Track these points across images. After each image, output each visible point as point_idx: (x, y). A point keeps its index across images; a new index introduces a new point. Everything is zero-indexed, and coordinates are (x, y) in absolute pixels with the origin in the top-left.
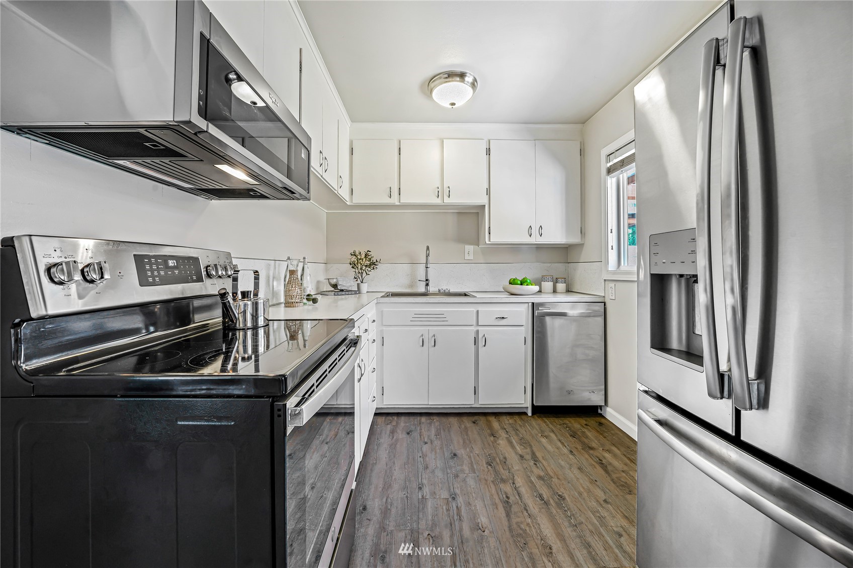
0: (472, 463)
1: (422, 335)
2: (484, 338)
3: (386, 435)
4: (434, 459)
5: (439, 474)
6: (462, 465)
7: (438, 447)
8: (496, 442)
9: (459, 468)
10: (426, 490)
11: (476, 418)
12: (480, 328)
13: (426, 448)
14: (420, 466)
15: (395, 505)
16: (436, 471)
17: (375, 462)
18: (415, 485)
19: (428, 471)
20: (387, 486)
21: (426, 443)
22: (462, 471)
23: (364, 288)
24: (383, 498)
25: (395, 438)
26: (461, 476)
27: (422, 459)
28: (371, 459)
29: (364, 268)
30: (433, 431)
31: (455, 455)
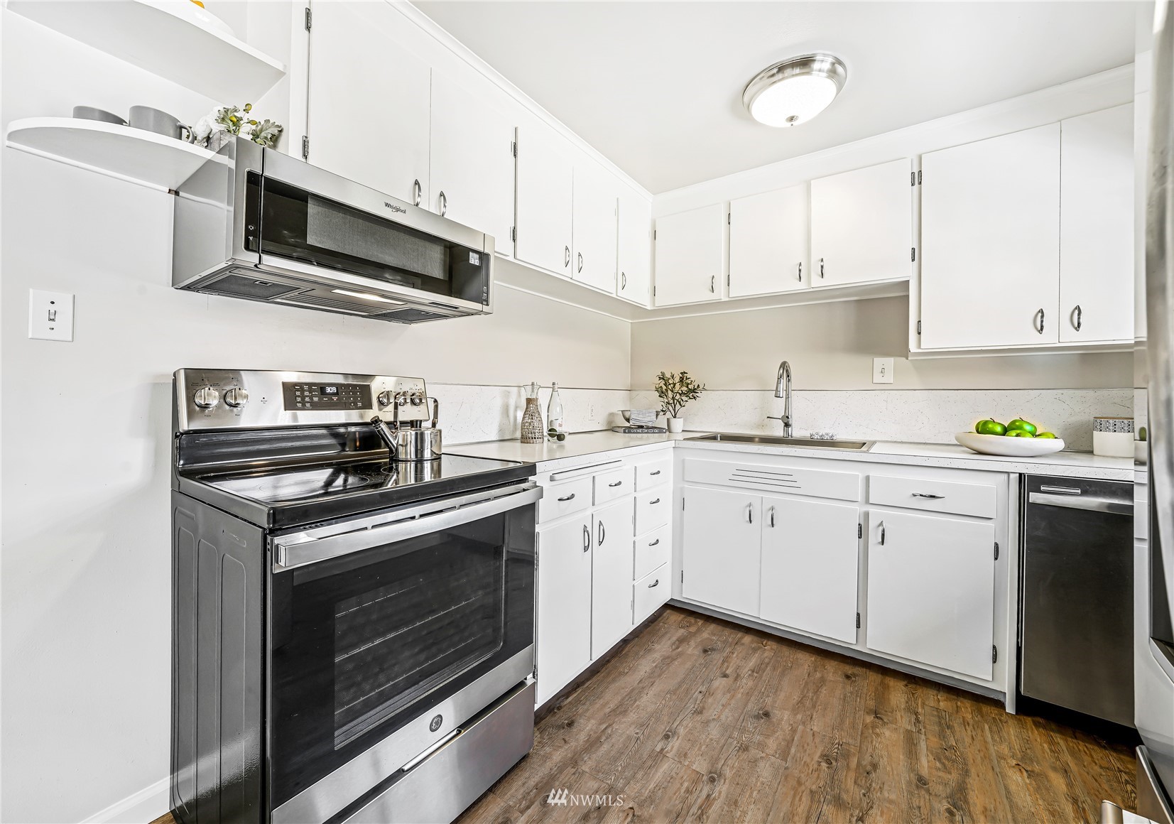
0: (789, 743)
1: (750, 505)
2: (881, 528)
3: (669, 642)
4: (723, 705)
5: (714, 731)
6: (768, 736)
7: (742, 690)
8: (874, 727)
9: (758, 738)
10: (675, 744)
11: (858, 670)
12: (872, 510)
13: (720, 683)
14: (691, 706)
15: (613, 740)
16: (712, 725)
17: (626, 671)
18: (662, 729)
19: (698, 718)
20: (621, 710)
21: (725, 676)
22: (761, 746)
23: (678, 424)
24: (603, 723)
25: (680, 649)
26: (754, 752)
27: (700, 697)
28: (625, 665)
29: (678, 397)
30: (752, 662)
31: (767, 714)
